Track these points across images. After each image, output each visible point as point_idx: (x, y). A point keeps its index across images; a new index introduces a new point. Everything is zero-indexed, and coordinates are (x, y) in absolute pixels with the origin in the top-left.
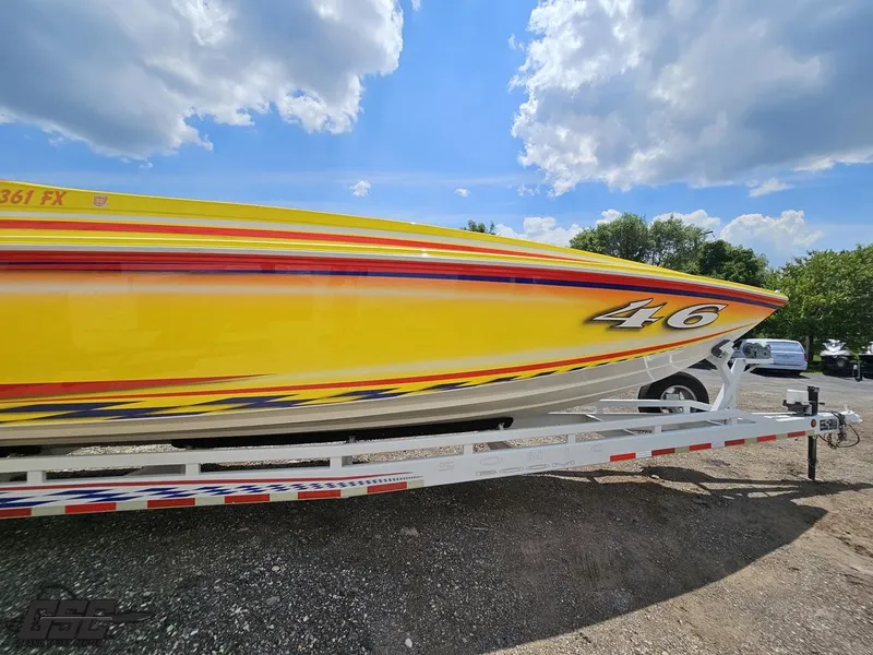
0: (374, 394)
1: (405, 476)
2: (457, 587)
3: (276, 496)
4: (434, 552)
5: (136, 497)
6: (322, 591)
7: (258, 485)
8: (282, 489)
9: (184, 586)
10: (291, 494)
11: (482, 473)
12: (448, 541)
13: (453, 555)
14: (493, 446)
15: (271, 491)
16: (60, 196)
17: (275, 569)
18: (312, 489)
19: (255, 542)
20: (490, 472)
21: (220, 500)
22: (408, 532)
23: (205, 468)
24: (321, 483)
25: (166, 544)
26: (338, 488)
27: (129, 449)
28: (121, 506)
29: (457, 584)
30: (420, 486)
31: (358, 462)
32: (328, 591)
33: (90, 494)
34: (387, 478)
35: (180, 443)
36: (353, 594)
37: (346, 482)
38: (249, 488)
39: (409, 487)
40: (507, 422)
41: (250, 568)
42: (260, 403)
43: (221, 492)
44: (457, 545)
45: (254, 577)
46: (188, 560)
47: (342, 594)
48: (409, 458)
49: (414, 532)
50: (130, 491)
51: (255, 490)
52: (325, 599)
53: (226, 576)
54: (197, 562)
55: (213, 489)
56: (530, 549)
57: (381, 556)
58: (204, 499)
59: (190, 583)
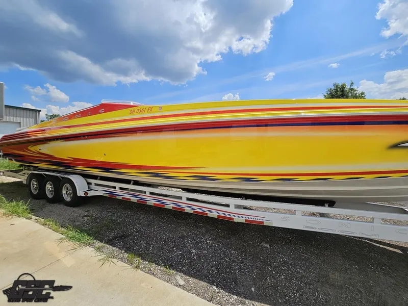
0: (248, 180)
1: (263, 219)
2: (283, 277)
3: (210, 215)
4: (276, 257)
5: (169, 205)
6: (223, 256)
7: (204, 209)
8: (211, 212)
9: (180, 237)
10: (215, 215)
11: (307, 227)
12: (284, 255)
13: (285, 262)
14: (322, 215)
15: (207, 212)
16: (151, 108)
17: (208, 241)
18: (228, 216)
19: (204, 230)
20: (312, 228)
21: (192, 211)
22: (265, 245)
23: (188, 199)
24: (226, 213)
25: (178, 222)
26: (233, 217)
27: (174, 189)
28: (166, 207)
29: (284, 276)
30: (270, 225)
31: (250, 209)
32: (225, 256)
33: (159, 201)
34: (255, 218)
35: (184, 189)
36: (234, 261)
37: (236, 215)
38: (201, 209)
39: (265, 224)
40: (331, 203)
41: (200, 238)
42: (204, 178)
43: (192, 209)
44: (289, 258)
45: (201, 242)
46: (183, 230)
47: (230, 259)
48: (276, 212)
49: (268, 246)
50: (168, 202)
51: (203, 211)
52: (222, 259)
53: (192, 238)
54: (185, 231)
55: (190, 207)
56: (335, 276)
57: (250, 251)
58: (187, 210)
59: (182, 237)
